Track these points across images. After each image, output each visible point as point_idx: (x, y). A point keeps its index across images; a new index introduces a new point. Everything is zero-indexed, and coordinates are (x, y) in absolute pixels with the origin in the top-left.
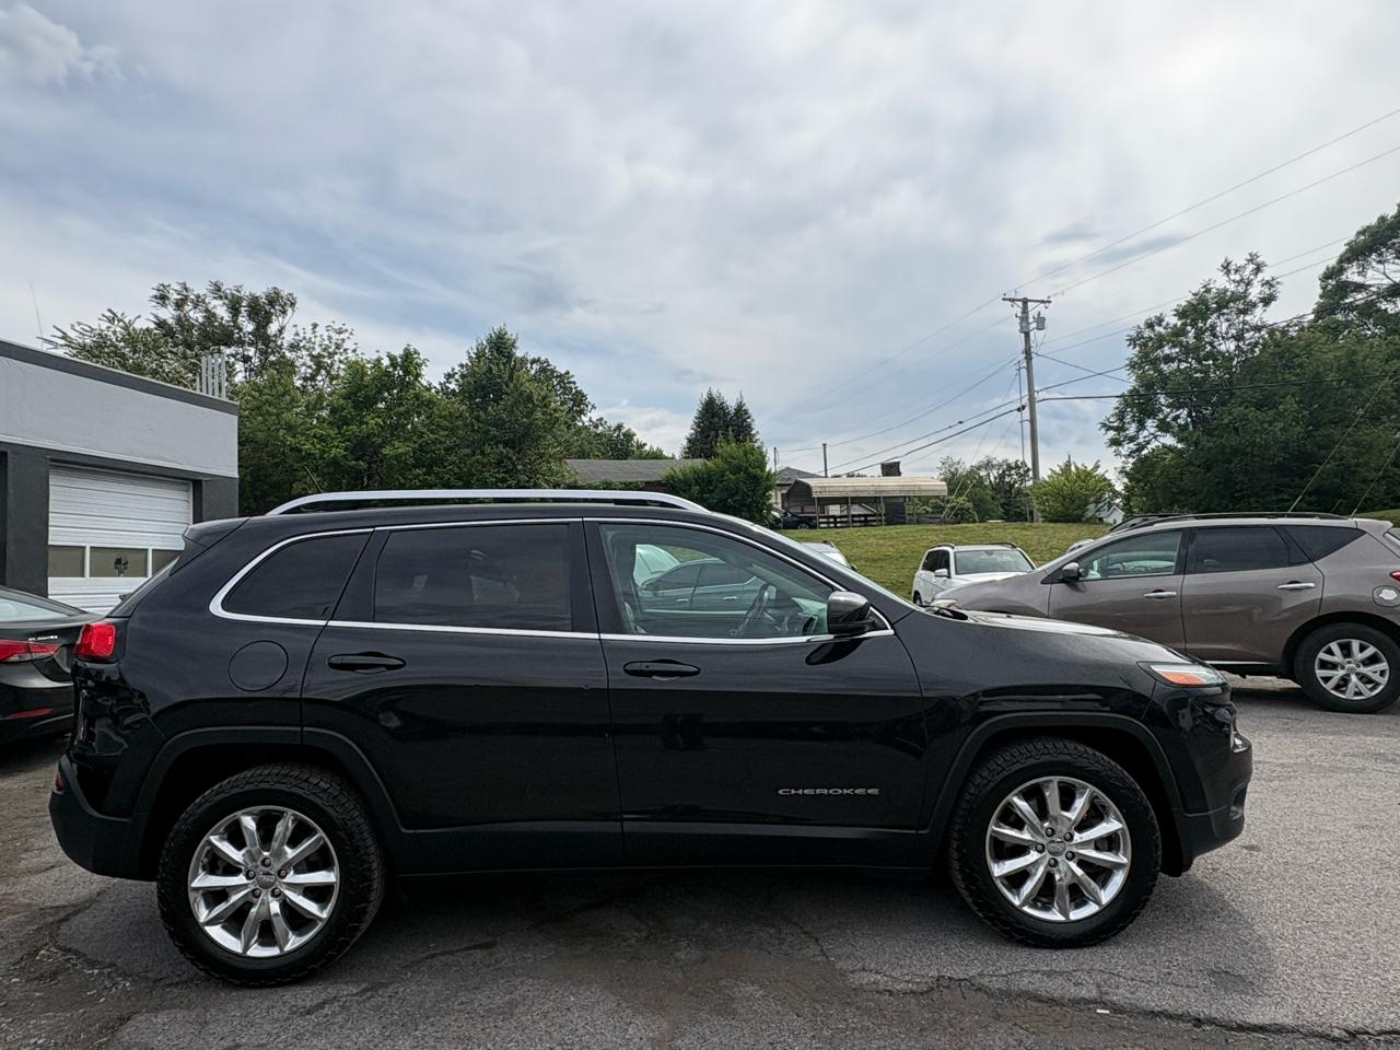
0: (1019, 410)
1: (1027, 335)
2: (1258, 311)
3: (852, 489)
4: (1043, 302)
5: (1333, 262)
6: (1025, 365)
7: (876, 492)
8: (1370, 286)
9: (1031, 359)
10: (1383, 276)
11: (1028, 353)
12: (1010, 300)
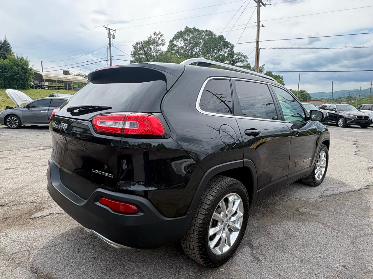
0: (107, 61)
1: (110, 39)
2: (161, 46)
3: (57, 78)
4: (114, 30)
5: (171, 39)
6: (109, 48)
7: (65, 79)
8: (177, 46)
9: (111, 46)
10: (180, 44)
11: (110, 44)
12: (105, 27)
